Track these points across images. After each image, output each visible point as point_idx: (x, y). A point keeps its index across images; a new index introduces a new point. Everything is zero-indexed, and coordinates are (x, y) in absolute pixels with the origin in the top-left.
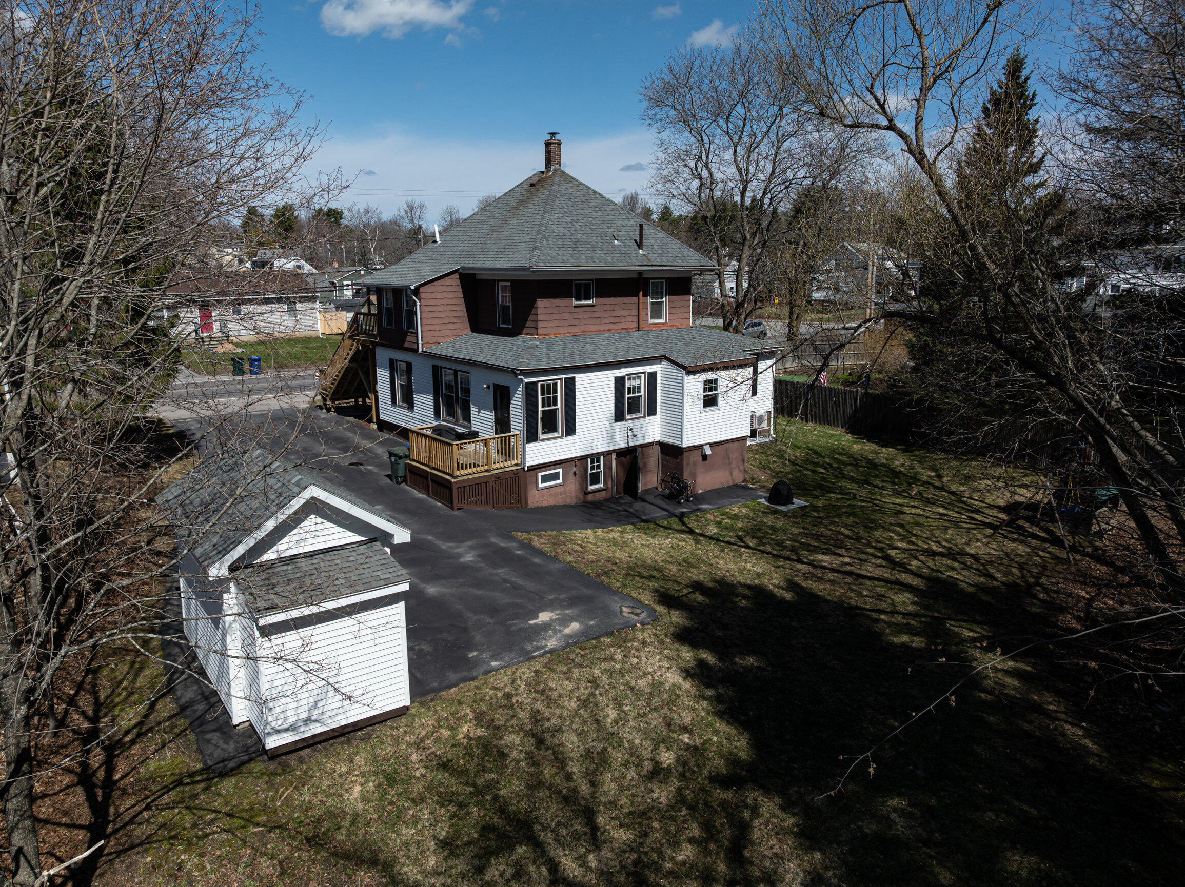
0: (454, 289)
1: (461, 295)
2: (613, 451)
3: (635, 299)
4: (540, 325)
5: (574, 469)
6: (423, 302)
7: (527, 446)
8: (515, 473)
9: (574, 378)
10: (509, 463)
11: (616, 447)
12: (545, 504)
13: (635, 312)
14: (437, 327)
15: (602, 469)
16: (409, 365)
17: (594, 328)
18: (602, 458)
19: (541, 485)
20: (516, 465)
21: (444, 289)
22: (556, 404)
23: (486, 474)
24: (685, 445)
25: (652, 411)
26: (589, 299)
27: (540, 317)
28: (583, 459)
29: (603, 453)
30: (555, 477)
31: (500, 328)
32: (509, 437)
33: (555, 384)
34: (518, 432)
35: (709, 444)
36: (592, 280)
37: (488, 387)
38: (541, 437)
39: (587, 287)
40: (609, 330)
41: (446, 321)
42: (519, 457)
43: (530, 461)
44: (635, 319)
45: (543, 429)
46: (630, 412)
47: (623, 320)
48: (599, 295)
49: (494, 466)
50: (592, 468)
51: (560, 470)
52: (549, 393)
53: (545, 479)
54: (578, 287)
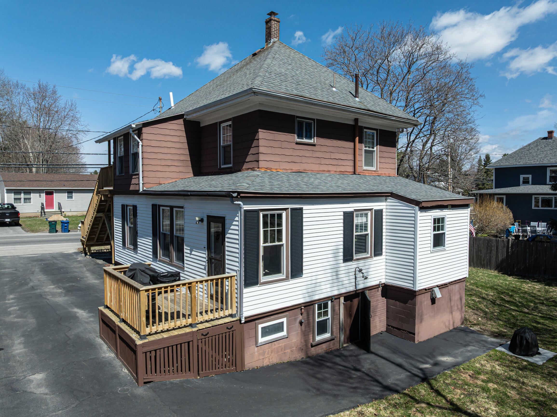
0: (178, 133)
1: (185, 140)
2: (341, 295)
3: (351, 144)
4: (261, 157)
5: (300, 318)
6: (146, 142)
7: (245, 290)
8: (229, 327)
9: (301, 209)
10: (222, 314)
11: (343, 291)
12: (266, 363)
13: (351, 157)
14: (159, 168)
15: (329, 316)
16: (135, 208)
17: (316, 167)
18: (330, 302)
19: (261, 340)
20: (231, 316)
21: (167, 132)
22: (280, 240)
23: (188, 330)
24: (417, 289)
25: (378, 251)
26: (310, 138)
27: (261, 149)
28: (309, 305)
29: (331, 298)
30: (279, 328)
31: (221, 169)
32: (222, 279)
33: (280, 216)
34: (234, 273)
35: (437, 286)
36: (313, 120)
37: (202, 220)
38: (263, 279)
39: (309, 126)
40: (329, 171)
41: (170, 163)
42: (235, 305)
43: (248, 311)
44: (352, 163)
45: (265, 268)
46: (357, 252)
47: (341, 163)
48: (320, 135)
49: (200, 318)
50: (319, 315)
51: (284, 320)
52: (272, 225)
53: (266, 332)
54: (300, 124)
